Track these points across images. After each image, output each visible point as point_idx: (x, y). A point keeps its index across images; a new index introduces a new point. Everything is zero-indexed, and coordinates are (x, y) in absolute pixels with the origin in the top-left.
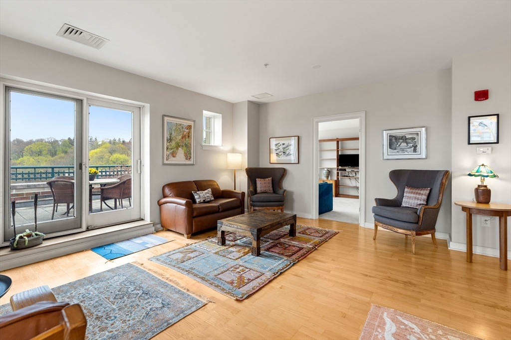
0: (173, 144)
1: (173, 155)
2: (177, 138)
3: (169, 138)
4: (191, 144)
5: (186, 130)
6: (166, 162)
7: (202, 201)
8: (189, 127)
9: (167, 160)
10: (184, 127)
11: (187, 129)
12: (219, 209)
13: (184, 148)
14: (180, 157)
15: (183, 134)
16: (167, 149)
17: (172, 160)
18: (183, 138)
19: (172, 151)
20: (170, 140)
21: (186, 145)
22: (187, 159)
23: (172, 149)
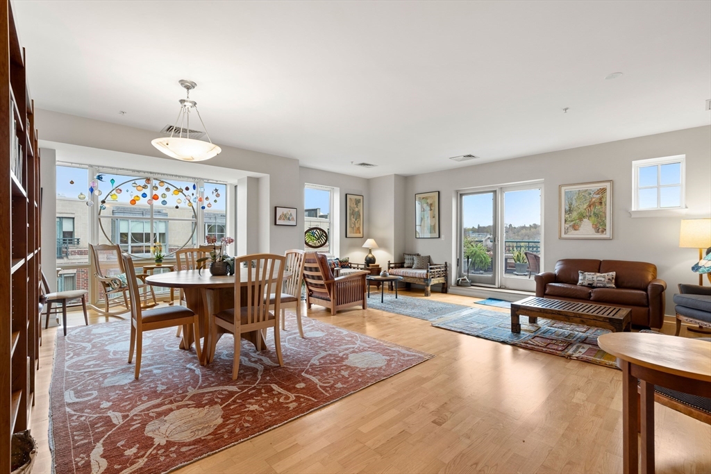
0: (575, 215)
1: (575, 227)
2: (581, 207)
3: (568, 208)
4: (605, 213)
5: (595, 196)
6: (563, 236)
7: (586, 283)
8: (603, 191)
9: (565, 233)
10: (592, 193)
11: (598, 194)
12: (590, 296)
13: (593, 218)
14: (587, 228)
15: (590, 202)
16: (566, 221)
17: (573, 234)
18: (590, 206)
19: (572, 223)
20: (570, 211)
21: (596, 215)
22: (598, 232)
23: (572, 221)
